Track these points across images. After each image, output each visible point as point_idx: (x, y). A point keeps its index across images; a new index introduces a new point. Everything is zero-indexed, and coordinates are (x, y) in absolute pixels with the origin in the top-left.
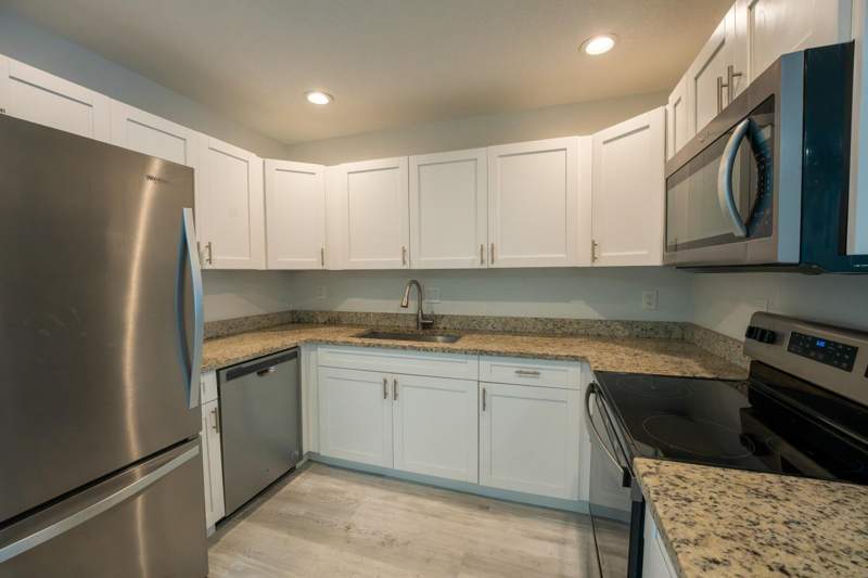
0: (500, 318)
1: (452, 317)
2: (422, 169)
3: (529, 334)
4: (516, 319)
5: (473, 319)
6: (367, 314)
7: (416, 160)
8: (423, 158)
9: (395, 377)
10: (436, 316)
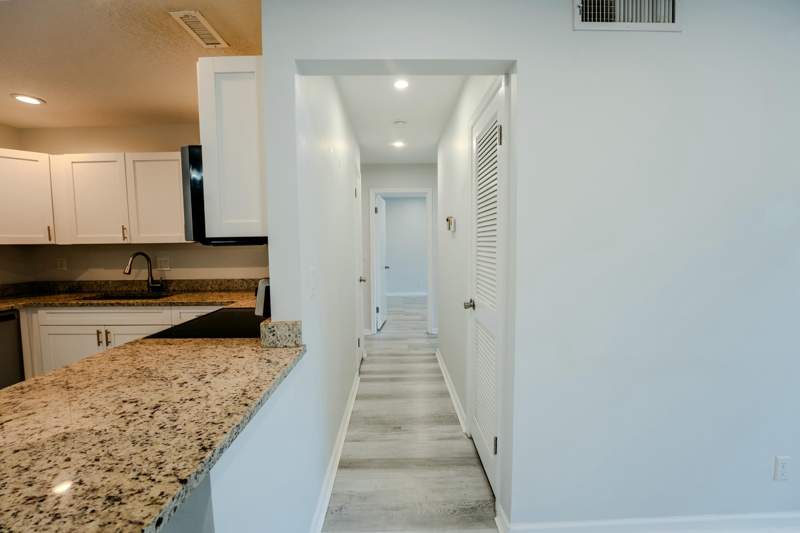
0: (217, 280)
1: (180, 281)
2: (137, 163)
3: (238, 291)
4: (229, 281)
5: (197, 281)
6: (107, 282)
7: (131, 156)
8: (138, 156)
9: (107, 328)
10: (166, 281)
